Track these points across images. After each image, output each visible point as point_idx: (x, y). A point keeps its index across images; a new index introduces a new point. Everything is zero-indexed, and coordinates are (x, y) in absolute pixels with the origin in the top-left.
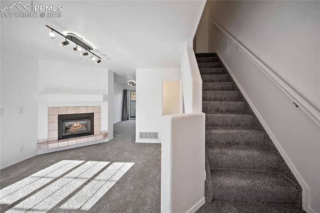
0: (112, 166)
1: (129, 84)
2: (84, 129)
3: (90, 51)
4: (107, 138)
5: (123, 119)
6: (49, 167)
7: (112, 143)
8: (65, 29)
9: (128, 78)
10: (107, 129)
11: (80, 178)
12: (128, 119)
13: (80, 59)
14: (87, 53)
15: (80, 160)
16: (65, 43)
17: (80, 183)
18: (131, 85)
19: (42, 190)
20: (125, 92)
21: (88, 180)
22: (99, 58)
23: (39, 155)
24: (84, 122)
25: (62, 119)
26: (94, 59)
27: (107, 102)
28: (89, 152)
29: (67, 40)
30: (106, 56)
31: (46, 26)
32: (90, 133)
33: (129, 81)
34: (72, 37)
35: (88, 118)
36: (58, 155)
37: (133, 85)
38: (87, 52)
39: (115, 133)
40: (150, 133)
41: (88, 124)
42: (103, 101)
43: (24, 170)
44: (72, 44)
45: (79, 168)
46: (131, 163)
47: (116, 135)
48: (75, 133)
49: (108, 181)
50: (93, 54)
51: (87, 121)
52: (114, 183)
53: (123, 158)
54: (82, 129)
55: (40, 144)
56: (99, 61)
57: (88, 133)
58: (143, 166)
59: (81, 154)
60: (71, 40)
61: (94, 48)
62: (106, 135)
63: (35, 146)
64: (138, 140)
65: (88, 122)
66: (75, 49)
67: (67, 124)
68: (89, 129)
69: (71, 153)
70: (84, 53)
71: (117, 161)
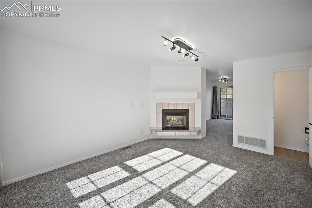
0: (210, 166)
1: (220, 80)
2: (180, 123)
3: (190, 51)
4: (201, 134)
5: (213, 117)
6: (158, 151)
7: (206, 140)
8: (172, 36)
9: (220, 74)
10: (200, 127)
11: (182, 169)
12: (218, 118)
13: (179, 61)
14: (188, 54)
15: (180, 151)
16: (173, 48)
17: (183, 174)
18: (223, 81)
19: (157, 169)
20: (215, 89)
21: (189, 174)
22: (197, 56)
23: (151, 139)
24: (181, 117)
25: (166, 113)
26: (194, 58)
27: (200, 100)
28: (186, 145)
29: (175, 45)
30: (203, 54)
31: (162, 37)
32: (185, 127)
33: (221, 77)
34: (177, 41)
35: (183, 114)
36: (163, 143)
37: (225, 81)
38: (188, 52)
39: (207, 131)
40: (252, 139)
41: (184, 119)
42: (197, 98)
43: (144, 148)
44: (178, 48)
45: (179, 158)
46: (232, 170)
47: (208, 133)
48: (174, 126)
49: (209, 182)
50: (192, 53)
51: (183, 116)
52: (216, 188)
53: (222, 162)
54: (179, 123)
55: (152, 130)
56: (197, 60)
57: (184, 127)
58: (249, 179)
59: (179, 145)
60: (177, 44)
61: (193, 47)
62: (199, 132)
63: (149, 132)
64: (236, 144)
65: (183, 118)
66: (179, 52)
67: (168, 117)
68: (185, 124)
69: (172, 142)
70: (185, 54)
71: (215, 163)
